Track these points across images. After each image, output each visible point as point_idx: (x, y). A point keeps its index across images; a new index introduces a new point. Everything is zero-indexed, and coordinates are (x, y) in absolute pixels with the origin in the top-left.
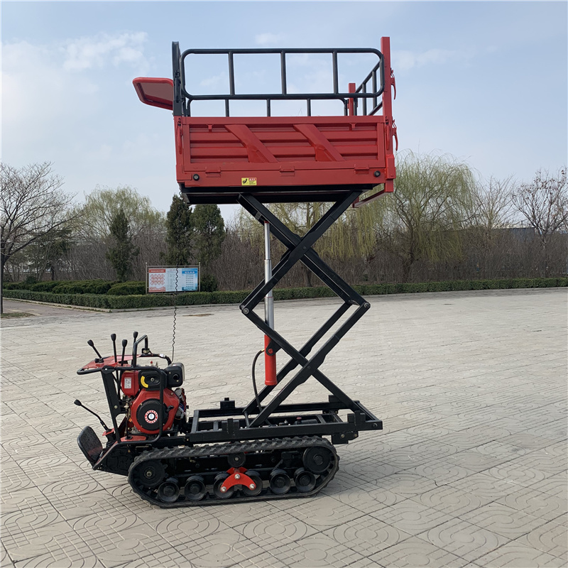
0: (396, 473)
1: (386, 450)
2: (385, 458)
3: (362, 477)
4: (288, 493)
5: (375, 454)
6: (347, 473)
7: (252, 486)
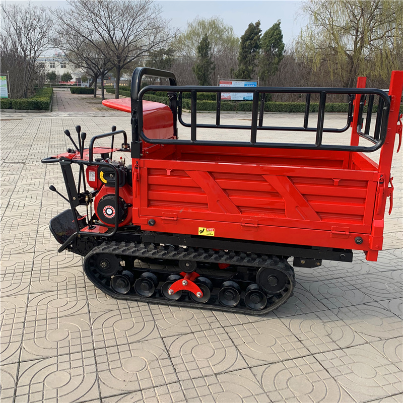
0: (364, 304)
1: (363, 272)
2: (359, 281)
3: (325, 301)
4: (236, 307)
5: (349, 274)
6: (310, 292)
7: (198, 294)
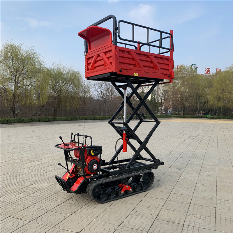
4: (140, 191)
7: (131, 190)
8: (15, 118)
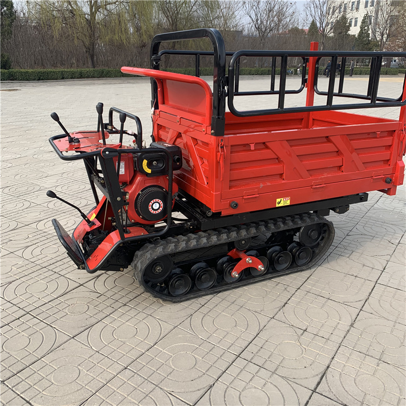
7: (261, 267)
8: (94, 67)
